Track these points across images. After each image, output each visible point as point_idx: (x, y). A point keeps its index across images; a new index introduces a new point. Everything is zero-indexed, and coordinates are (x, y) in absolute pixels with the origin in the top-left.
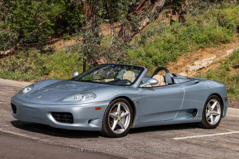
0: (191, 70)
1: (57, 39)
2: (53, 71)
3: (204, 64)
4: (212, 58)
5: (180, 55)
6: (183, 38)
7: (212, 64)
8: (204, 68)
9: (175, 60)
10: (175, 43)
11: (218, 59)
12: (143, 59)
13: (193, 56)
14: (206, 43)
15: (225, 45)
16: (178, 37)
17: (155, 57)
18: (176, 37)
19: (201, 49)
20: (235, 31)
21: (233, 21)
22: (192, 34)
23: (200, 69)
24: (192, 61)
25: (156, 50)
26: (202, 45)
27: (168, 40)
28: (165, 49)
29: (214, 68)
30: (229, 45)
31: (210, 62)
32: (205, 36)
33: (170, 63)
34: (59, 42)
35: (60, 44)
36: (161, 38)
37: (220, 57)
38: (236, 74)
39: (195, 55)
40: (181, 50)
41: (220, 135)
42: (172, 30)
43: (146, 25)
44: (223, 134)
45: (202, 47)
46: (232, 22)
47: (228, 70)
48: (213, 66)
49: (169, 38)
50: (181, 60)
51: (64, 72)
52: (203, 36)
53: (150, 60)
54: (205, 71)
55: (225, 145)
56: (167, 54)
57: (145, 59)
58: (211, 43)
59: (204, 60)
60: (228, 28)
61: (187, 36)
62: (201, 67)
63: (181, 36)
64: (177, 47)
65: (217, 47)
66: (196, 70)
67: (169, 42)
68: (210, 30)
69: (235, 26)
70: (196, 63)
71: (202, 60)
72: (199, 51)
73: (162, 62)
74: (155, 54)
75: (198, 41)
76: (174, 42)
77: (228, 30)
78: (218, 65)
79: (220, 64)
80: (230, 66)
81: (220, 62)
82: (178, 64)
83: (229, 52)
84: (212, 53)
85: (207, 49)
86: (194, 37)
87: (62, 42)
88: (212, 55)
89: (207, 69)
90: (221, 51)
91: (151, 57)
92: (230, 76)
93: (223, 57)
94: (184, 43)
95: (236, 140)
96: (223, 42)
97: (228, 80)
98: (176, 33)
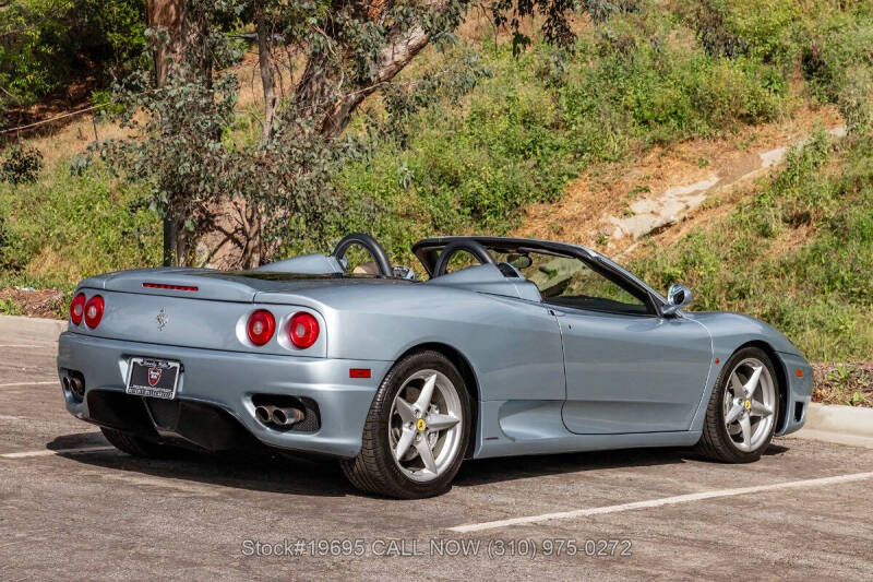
0: (618, 235)
1: (65, 114)
2: (48, 249)
3: (672, 212)
4: (704, 185)
5: (571, 176)
6: (585, 103)
7: (703, 208)
8: (668, 225)
9: (551, 195)
10: (555, 126)
11: (727, 189)
12: (422, 194)
13: (625, 179)
14: (680, 125)
15: (756, 130)
16: (564, 100)
17: (471, 186)
18: (556, 98)
19: (658, 150)
20: (797, 74)
21: (786, 32)
22: (622, 85)
23: (655, 231)
24: (621, 199)
25: (474, 157)
26: (660, 131)
27: (526, 114)
28: (511, 151)
29: (708, 225)
30: (769, 128)
31: (696, 202)
32: (676, 93)
33: (534, 208)
34: (73, 128)
35: (81, 137)
36: (497, 108)
37: (734, 178)
38: (797, 249)
39: (634, 175)
40: (579, 153)
41: (646, 509)
42: (542, 74)
43: (409, 60)
44: (662, 502)
45: (661, 142)
46: (784, 37)
47: (765, 232)
48: (705, 216)
49: (526, 107)
50: (578, 194)
51: (95, 254)
52: (663, 95)
53: (451, 197)
54: (676, 238)
55: (650, 550)
56: (521, 172)
57: (434, 192)
58: (696, 121)
59: (669, 193)
60: (767, 59)
61: (603, 96)
62: (659, 222)
63: (576, 95)
64: (560, 140)
65: (724, 138)
66: (636, 235)
67: (528, 120)
68: (695, 70)
69: (795, 50)
70: (640, 206)
71: (661, 194)
72: (652, 156)
73: (502, 205)
74: (470, 172)
75: (647, 114)
76: (549, 119)
77: (766, 68)
78: (726, 214)
79: (733, 209)
80: (773, 216)
81: (732, 201)
82: (566, 212)
83: (771, 158)
84: (703, 164)
85: (684, 148)
86: (630, 100)
87: (87, 125)
88: (701, 172)
89: (684, 231)
90: (737, 155)
91: (455, 183)
92: (773, 257)
93: (747, 179)
94: (588, 125)
95: (703, 525)
96: (748, 119)
97: (765, 273)
98: (557, 82)
